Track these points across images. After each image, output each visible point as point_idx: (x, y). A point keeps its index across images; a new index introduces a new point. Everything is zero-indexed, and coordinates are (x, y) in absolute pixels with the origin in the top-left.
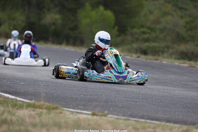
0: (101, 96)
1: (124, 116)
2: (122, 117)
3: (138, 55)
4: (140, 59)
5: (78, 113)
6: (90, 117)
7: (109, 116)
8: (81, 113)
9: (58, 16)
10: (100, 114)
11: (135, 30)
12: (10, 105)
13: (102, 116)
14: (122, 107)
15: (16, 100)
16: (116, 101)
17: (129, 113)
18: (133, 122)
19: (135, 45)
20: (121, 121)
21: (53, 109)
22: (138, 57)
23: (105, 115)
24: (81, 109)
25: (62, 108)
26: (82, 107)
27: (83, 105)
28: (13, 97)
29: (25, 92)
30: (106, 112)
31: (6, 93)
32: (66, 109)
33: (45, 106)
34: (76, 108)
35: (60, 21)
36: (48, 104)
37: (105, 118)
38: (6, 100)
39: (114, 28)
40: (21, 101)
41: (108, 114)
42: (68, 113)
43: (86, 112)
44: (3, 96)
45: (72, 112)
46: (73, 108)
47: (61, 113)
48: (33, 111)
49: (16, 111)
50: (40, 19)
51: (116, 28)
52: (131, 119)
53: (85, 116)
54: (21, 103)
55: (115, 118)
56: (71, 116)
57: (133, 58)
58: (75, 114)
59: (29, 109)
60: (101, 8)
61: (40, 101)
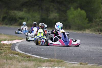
0: (84, 54)
1: (96, 64)
2: (95, 65)
3: (99, 33)
4: (101, 35)
5: (73, 63)
6: (79, 65)
7: (89, 64)
8: (74, 64)
9: (56, 15)
10: (84, 63)
11: (97, 20)
12: (38, 61)
13: (85, 64)
14: (94, 59)
15: (41, 59)
16: (91, 56)
17: (98, 62)
18: (101, 67)
19: (98, 28)
20: (95, 67)
21: (60, 62)
22: (100, 34)
23: (87, 64)
24: (74, 62)
25: (64, 62)
26: (74, 61)
27: (75, 60)
28: (39, 57)
29: (45, 54)
30: (87, 62)
31: (35, 55)
32: (67, 62)
33: (56, 61)
34: (71, 61)
35: (58, 17)
36: (57, 60)
37: (87, 65)
38: (36, 59)
39: (86, 19)
40: (43, 59)
41: (88, 63)
42: (68, 64)
43: (77, 63)
44: (34, 57)
45: (70, 63)
46: (70, 61)
47: (65, 64)
48: (50, 63)
49: (41, 64)
50: (48, 16)
51: (87, 19)
52: (100, 65)
53: (76, 65)
54: (44, 60)
55: (91, 65)
56: (69, 65)
57: (97, 34)
58: (71, 64)
59: (48, 63)
60: (79, 9)
61: (53, 58)
